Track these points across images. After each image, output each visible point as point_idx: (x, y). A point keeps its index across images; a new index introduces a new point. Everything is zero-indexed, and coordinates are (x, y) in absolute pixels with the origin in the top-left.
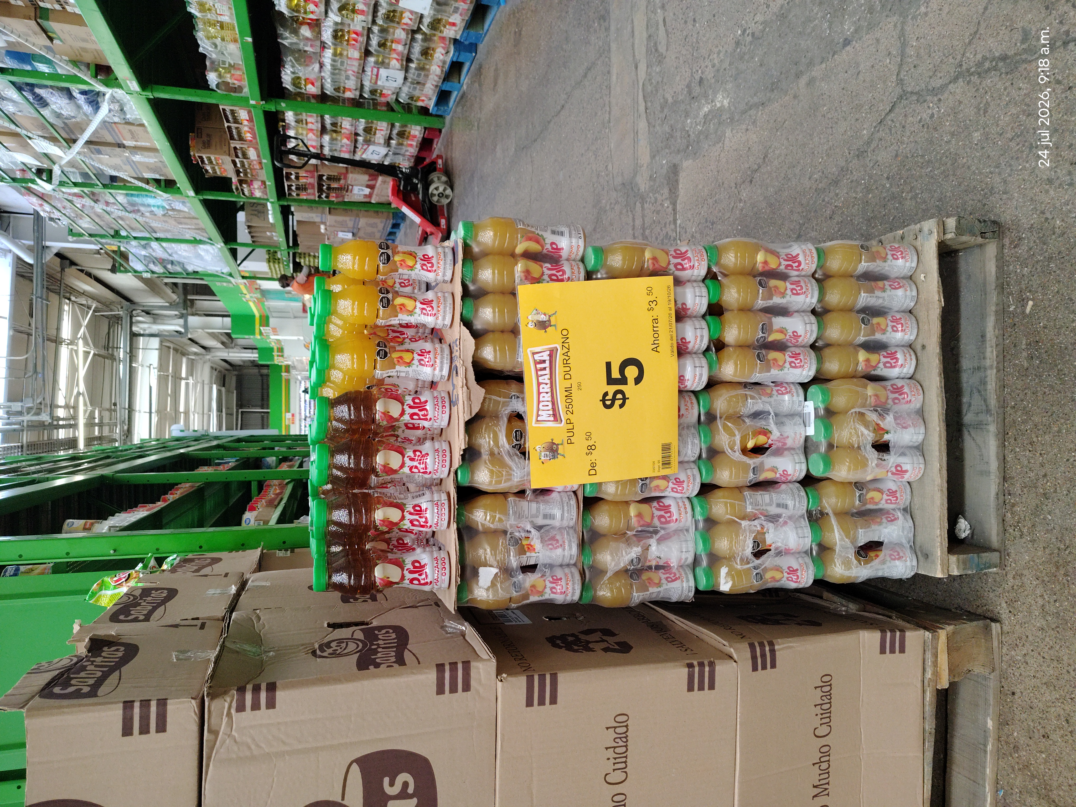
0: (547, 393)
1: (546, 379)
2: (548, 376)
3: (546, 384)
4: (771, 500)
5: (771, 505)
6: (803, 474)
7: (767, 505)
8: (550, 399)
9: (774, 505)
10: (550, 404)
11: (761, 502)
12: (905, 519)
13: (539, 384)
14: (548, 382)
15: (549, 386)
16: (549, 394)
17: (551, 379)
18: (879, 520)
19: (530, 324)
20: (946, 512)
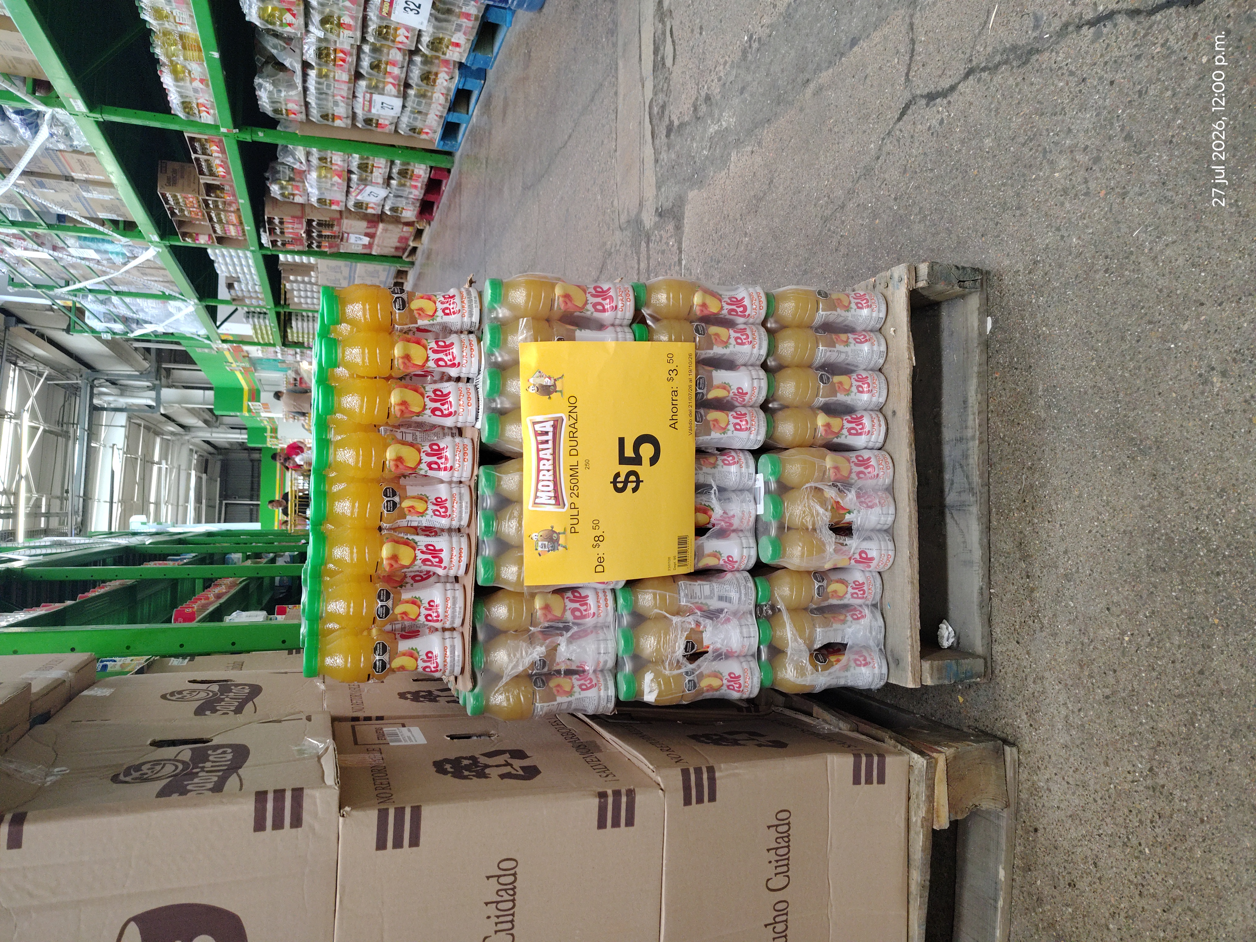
0: (548, 471)
1: (548, 454)
2: (551, 451)
3: (548, 460)
4: (712, 591)
5: (712, 598)
6: (753, 562)
7: (706, 597)
8: (551, 478)
9: (716, 598)
10: (551, 484)
11: (699, 594)
12: (874, 617)
13: (539, 459)
14: (551, 457)
15: (551, 462)
16: (551, 473)
17: (554, 454)
18: (842, 617)
19: (531, 388)
20: (917, 608)
